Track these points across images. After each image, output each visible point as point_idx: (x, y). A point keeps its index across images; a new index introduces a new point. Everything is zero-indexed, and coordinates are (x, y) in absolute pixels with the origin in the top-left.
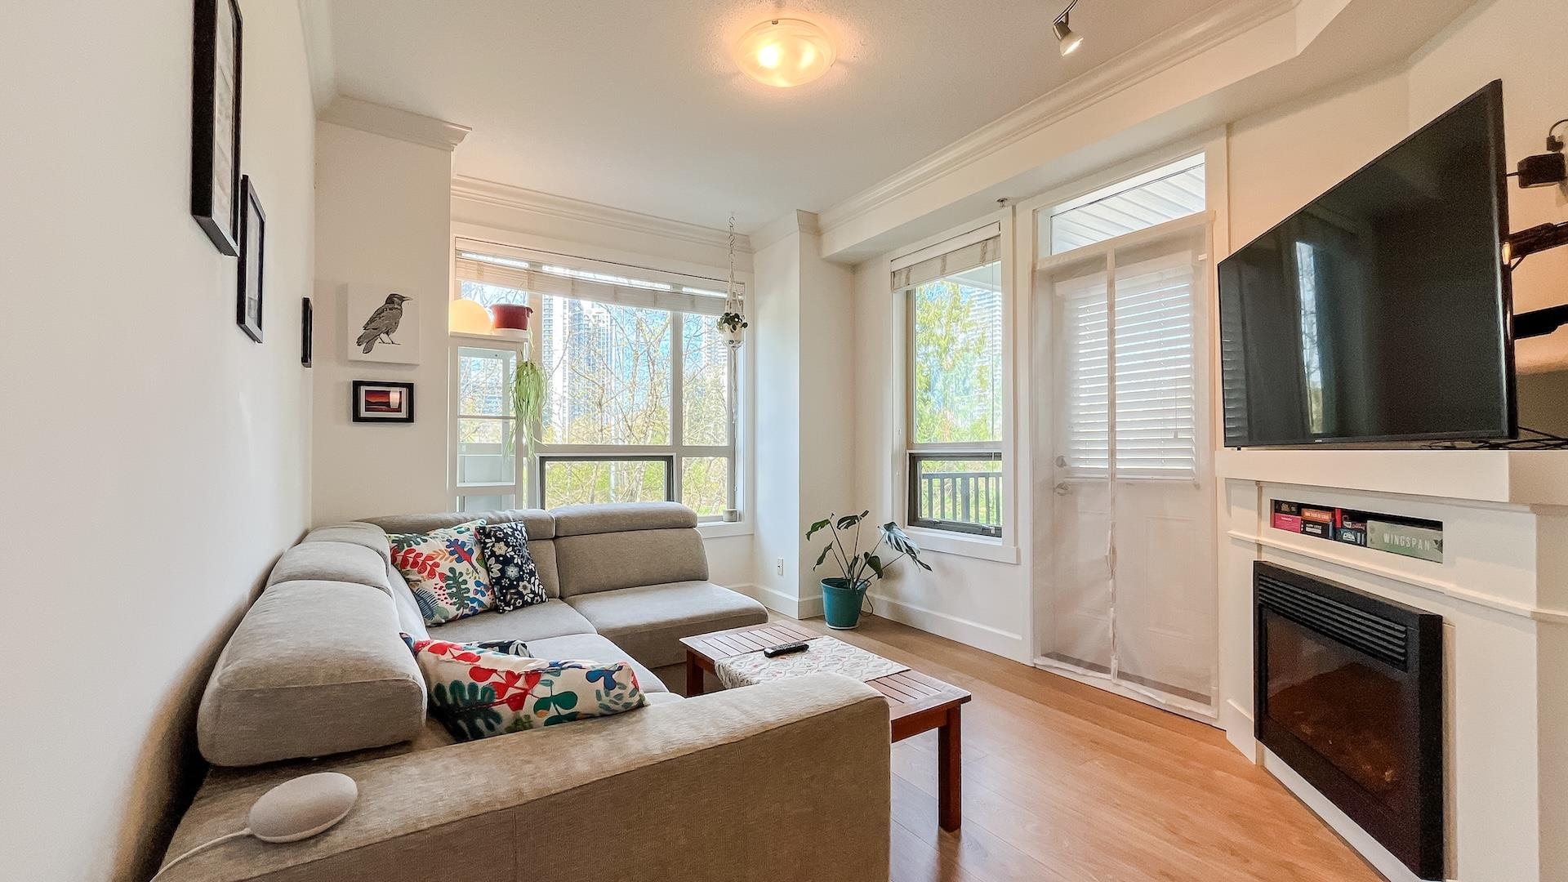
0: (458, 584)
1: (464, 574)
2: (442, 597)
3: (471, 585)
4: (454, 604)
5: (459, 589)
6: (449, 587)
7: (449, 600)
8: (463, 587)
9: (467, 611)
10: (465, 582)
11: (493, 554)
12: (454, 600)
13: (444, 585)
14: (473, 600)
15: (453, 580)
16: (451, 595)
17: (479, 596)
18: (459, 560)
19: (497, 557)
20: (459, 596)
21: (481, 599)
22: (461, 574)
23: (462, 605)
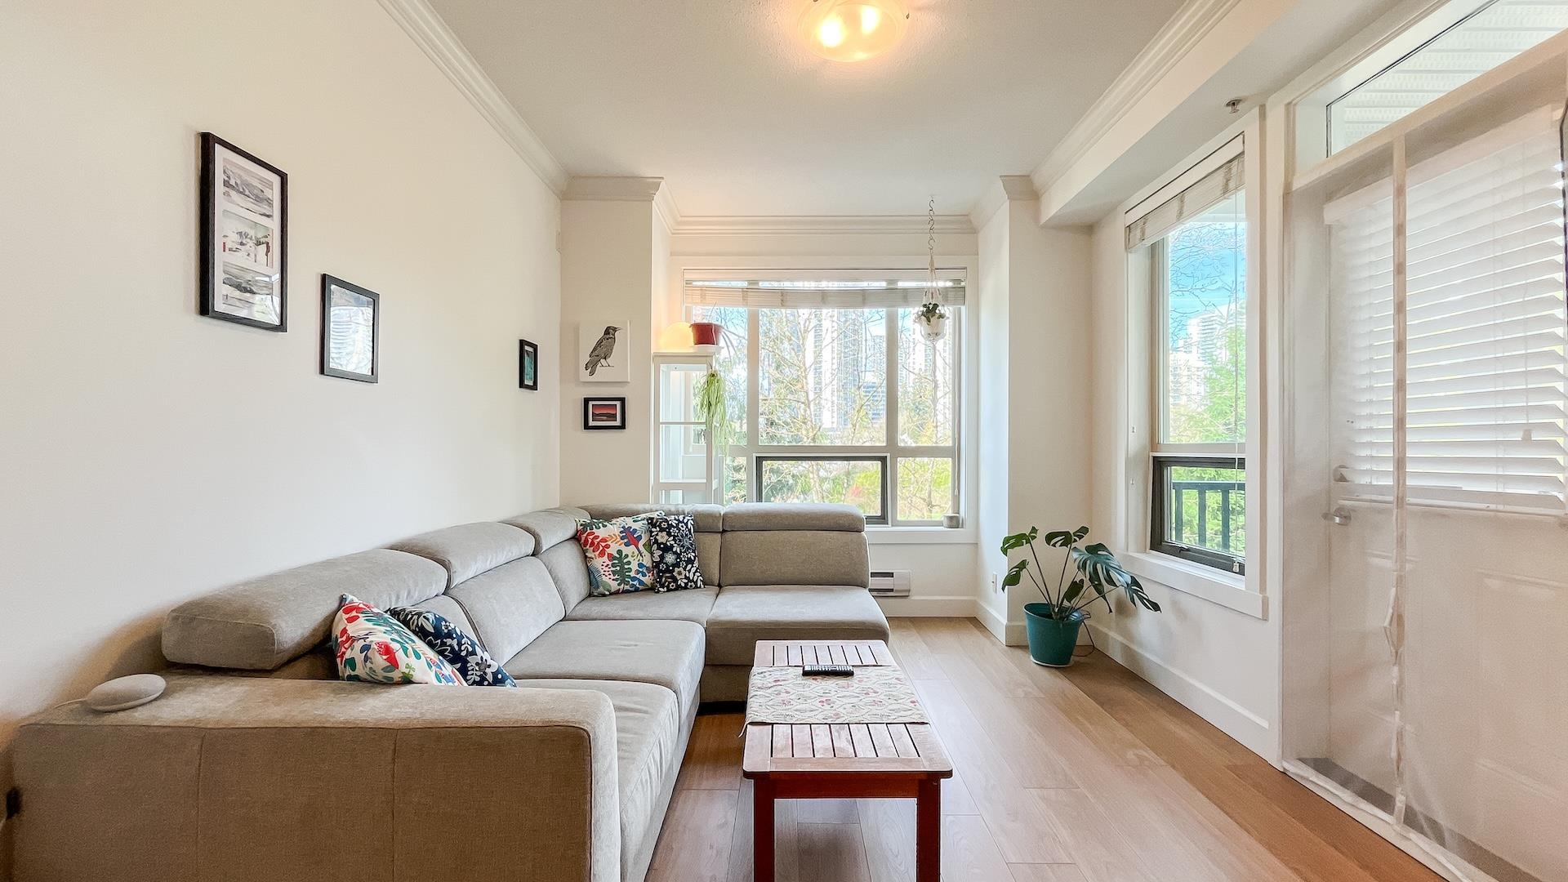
0: (622, 565)
1: (630, 556)
2: (607, 573)
3: (634, 566)
4: (616, 580)
5: (622, 567)
6: (614, 565)
7: (613, 577)
8: (626, 567)
9: (627, 587)
10: (629, 563)
11: (656, 540)
12: (616, 577)
13: (610, 563)
14: (634, 579)
15: (619, 560)
16: (614, 573)
17: (639, 576)
18: (627, 545)
19: (659, 545)
20: (622, 573)
21: (642, 578)
22: (627, 556)
23: (623, 582)
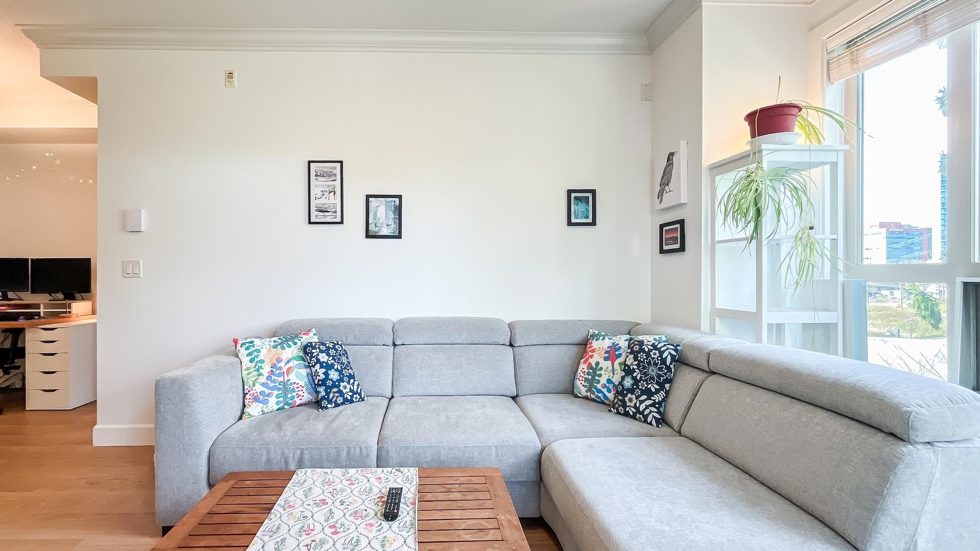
0: (595, 374)
1: (604, 369)
2: (581, 378)
3: (603, 380)
4: (585, 386)
5: (593, 378)
6: (588, 374)
7: (583, 382)
8: (597, 378)
9: (593, 396)
10: (600, 375)
12: (586, 384)
13: (587, 371)
14: (599, 391)
15: (594, 370)
16: (586, 380)
17: (605, 390)
18: (606, 359)
20: (591, 383)
21: (606, 393)
22: (601, 369)
23: (589, 390)
